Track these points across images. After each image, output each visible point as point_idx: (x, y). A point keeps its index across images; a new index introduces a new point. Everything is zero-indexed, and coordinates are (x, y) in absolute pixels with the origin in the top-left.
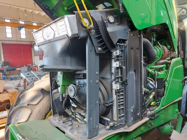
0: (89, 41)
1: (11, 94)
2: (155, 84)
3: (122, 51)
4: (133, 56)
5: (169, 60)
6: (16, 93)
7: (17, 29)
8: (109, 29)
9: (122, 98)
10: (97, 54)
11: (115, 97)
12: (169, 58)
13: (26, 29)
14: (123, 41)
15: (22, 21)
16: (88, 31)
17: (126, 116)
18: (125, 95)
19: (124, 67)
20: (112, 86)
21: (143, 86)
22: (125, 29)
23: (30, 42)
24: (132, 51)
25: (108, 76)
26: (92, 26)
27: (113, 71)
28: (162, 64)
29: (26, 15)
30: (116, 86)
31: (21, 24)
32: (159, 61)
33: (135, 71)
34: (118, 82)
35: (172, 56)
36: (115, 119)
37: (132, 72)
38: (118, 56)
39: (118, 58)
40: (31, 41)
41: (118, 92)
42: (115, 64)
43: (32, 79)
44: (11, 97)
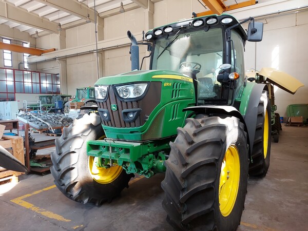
1: (15, 141)
6: (21, 140)
43: (38, 124)
44: (15, 144)
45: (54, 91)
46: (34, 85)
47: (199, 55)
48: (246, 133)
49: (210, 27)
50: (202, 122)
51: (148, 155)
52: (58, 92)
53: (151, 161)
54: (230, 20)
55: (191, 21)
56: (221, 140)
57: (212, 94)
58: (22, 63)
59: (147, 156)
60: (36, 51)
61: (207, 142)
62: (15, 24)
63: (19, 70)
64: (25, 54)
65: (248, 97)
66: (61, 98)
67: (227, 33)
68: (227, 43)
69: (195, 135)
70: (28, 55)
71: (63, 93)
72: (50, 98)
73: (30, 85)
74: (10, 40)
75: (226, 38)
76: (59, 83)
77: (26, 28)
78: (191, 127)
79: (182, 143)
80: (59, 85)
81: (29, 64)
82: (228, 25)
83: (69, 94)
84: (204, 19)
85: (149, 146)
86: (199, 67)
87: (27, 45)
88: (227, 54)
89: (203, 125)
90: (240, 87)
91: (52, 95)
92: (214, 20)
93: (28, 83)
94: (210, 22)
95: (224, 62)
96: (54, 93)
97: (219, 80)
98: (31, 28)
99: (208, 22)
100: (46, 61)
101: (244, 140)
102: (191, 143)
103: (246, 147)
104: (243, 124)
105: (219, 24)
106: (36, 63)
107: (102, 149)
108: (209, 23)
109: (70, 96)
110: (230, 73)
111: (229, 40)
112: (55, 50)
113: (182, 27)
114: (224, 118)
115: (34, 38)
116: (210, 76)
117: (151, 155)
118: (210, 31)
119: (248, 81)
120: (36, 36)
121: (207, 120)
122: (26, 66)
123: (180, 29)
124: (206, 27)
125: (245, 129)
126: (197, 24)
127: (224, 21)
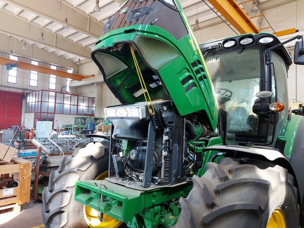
0: (151, 121)
2: (194, 157)
3: (170, 129)
4: (177, 133)
5: (208, 138)
6: (29, 164)
7: (5, 67)
8: (164, 115)
9: (168, 163)
10: (155, 130)
11: (163, 161)
12: (208, 137)
13: (19, 69)
14: (172, 123)
15: (14, 56)
16: (151, 116)
17: (170, 177)
18: (170, 160)
19: (171, 140)
20: (162, 153)
21: (183, 156)
22: (173, 115)
23: (22, 89)
24: (177, 130)
25: (160, 146)
26: (154, 114)
27: (164, 142)
28: (202, 141)
29: (24, 48)
30: (165, 153)
31: (13, 61)
32: (199, 137)
33: (178, 144)
34: (166, 150)
35: (212, 134)
36: (162, 177)
37: (176, 145)
38: (167, 132)
39: (167, 134)
40: (24, 87)
41: (165, 157)
42: (165, 138)
43: (51, 148)
44: (23, 169)
45: (89, 113)
46: (72, 107)
47: (230, 81)
48: (295, 189)
49: (244, 47)
50: (230, 172)
51: (153, 207)
52: (92, 115)
53: (158, 217)
54: (270, 40)
55: (221, 42)
56: (260, 208)
57: (245, 127)
58: (64, 87)
59: (152, 210)
60: (77, 76)
61: (236, 208)
62: (62, 53)
63: (61, 93)
64: (68, 79)
65: (294, 133)
66: (94, 120)
67: (266, 56)
68: (266, 67)
69: (218, 192)
70: (71, 80)
71: (97, 116)
72: (85, 119)
73: (69, 107)
74: (57, 66)
75: (264, 60)
76: (94, 106)
77: (71, 56)
78: (214, 177)
79: (198, 202)
80: (94, 108)
81: (71, 88)
82: (267, 46)
83: (102, 117)
84: (237, 39)
85: (154, 196)
86: (229, 94)
87: (70, 71)
88: (266, 80)
89: (230, 177)
90: (283, 120)
91: (86, 117)
92: (250, 40)
93: (67, 105)
94: (243, 42)
95: (262, 89)
96: (89, 115)
97: (254, 111)
98: (75, 56)
99: (241, 42)
100: (85, 85)
101: (294, 199)
102: (211, 206)
103: (296, 210)
104: (291, 176)
105: (255, 44)
106: (77, 87)
107: (92, 195)
108: (243, 44)
109: (103, 119)
110: (270, 103)
111: (268, 62)
112: (94, 76)
113: (210, 48)
114: (265, 169)
115: (77, 65)
116: (244, 105)
117: (157, 208)
118: (245, 53)
119: (292, 114)
120: (78, 63)
121: (237, 170)
122: (68, 90)
123: (208, 50)
124: (239, 48)
125: (295, 183)
126: (227, 45)
127: (262, 41)
